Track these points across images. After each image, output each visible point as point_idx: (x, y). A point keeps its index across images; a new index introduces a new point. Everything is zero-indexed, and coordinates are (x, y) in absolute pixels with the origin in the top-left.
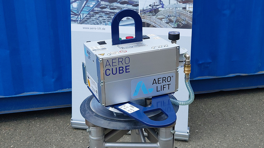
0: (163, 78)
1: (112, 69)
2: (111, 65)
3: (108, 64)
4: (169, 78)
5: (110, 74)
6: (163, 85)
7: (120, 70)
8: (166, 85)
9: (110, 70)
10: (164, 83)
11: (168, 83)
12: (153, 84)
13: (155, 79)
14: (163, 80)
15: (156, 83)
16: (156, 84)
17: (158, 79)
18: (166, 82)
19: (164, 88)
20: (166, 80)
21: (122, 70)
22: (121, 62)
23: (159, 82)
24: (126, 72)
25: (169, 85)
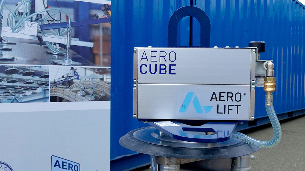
0: (228, 93)
1: (150, 65)
2: (149, 59)
3: (144, 57)
4: (238, 96)
5: (146, 72)
6: (229, 106)
7: (160, 69)
8: (233, 105)
9: (146, 66)
10: (230, 102)
11: (235, 103)
12: (211, 100)
13: (214, 93)
14: (228, 97)
15: (216, 99)
16: (217, 100)
17: (220, 93)
18: (233, 101)
19: (229, 109)
20: (233, 98)
21: (164, 69)
22: (164, 57)
23: (222, 99)
24: (170, 73)
25: (238, 106)
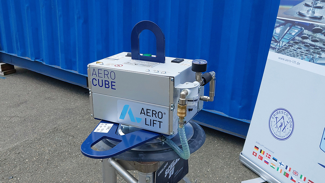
0: (153, 111)
1: (98, 79)
2: (97, 75)
3: (94, 73)
4: (160, 114)
5: (96, 84)
6: (153, 120)
7: (105, 84)
8: (157, 121)
9: (96, 80)
10: (154, 118)
11: (158, 119)
12: (141, 114)
13: (143, 109)
14: (153, 114)
15: (144, 113)
16: (145, 115)
17: (147, 109)
18: (156, 117)
19: (153, 123)
20: (157, 115)
21: (108, 84)
22: (107, 75)
23: (148, 114)
24: (112, 88)
25: (160, 122)
